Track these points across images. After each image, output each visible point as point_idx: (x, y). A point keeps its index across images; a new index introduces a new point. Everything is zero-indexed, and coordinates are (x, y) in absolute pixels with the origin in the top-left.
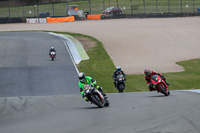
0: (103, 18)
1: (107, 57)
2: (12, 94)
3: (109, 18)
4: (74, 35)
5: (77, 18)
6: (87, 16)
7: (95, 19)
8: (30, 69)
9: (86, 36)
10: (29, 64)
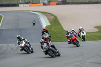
0: (57, 4)
1: (59, 24)
2: (11, 42)
3: (60, 4)
4: (43, 13)
5: (44, 4)
6: (49, 3)
7: (54, 5)
8: (21, 30)
9: (49, 13)
10: (20, 27)
